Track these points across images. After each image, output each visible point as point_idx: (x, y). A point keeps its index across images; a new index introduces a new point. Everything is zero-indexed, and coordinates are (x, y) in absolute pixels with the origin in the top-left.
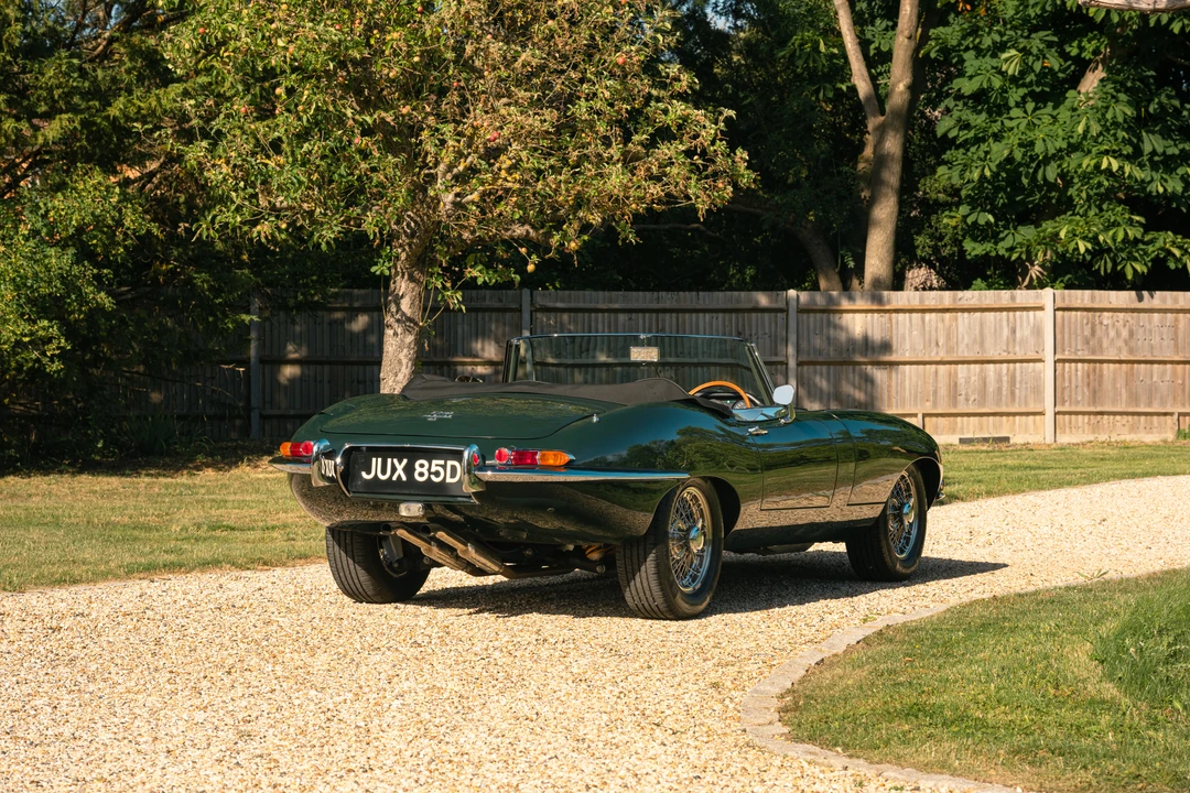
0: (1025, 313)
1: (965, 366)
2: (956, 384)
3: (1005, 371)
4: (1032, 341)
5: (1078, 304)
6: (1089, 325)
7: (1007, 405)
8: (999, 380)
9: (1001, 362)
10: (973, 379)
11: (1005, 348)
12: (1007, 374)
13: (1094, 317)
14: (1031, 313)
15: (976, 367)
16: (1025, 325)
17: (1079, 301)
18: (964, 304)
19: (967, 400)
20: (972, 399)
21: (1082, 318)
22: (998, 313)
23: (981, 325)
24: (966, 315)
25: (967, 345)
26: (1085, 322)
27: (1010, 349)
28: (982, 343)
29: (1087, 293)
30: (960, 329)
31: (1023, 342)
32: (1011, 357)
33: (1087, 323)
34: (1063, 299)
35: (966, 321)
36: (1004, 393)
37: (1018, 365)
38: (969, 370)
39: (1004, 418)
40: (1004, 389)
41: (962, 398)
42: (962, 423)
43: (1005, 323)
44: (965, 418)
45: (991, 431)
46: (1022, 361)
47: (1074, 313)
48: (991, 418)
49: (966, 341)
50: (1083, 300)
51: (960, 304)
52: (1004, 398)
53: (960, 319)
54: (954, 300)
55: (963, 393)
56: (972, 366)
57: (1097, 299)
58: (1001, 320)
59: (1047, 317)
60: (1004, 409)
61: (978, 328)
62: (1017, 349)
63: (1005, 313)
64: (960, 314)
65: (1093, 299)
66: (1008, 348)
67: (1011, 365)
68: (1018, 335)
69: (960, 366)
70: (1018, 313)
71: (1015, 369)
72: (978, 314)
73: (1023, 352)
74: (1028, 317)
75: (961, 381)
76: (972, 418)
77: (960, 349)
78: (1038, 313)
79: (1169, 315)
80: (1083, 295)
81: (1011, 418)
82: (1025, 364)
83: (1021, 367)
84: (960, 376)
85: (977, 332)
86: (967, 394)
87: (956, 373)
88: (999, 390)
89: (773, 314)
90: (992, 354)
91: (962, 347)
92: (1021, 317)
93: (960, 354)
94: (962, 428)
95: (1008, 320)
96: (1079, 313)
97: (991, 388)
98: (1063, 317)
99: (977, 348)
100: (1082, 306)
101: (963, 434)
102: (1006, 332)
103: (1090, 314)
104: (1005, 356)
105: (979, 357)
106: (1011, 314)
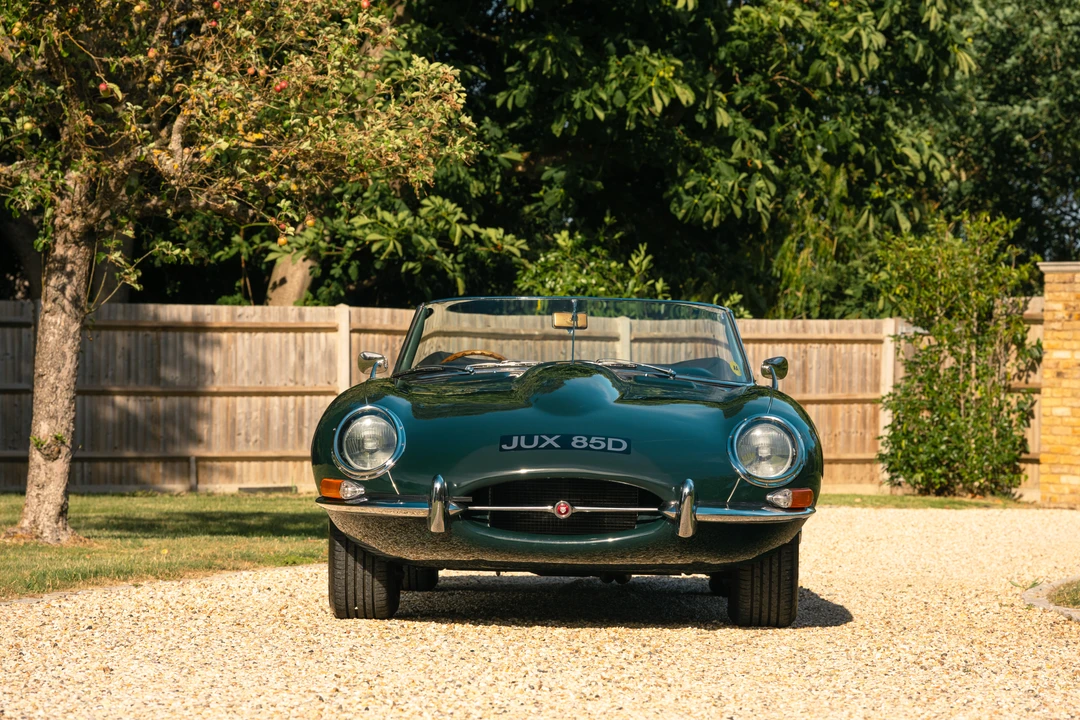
0: (315, 335)
1: (246, 398)
2: (234, 420)
3: (291, 406)
4: (323, 369)
5: (376, 325)
6: (389, 352)
7: (294, 448)
8: (285, 417)
9: (287, 394)
10: (254, 414)
11: (292, 377)
12: (294, 408)
13: (394, 341)
14: (323, 335)
15: (257, 401)
16: (315, 349)
17: (377, 322)
18: (245, 321)
19: (247, 441)
20: (253, 439)
21: (381, 342)
22: (284, 334)
23: (264, 348)
24: (246, 335)
25: (248, 373)
26: (384, 346)
27: (298, 379)
28: (265, 372)
29: (387, 311)
30: (240, 354)
31: (313, 371)
32: (299, 388)
33: (386, 349)
34: (359, 318)
35: (247, 343)
36: (291, 432)
37: (307, 398)
38: (250, 404)
39: (291, 464)
40: (291, 427)
41: (241, 438)
42: (242, 469)
43: (291, 347)
44: (245, 464)
45: (275, 479)
46: (311, 394)
47: (371, 336)
48: (275, 463)
49: (246, 368)
50: (381, 320)
51: (239, 322)
52: (290, 439)
53: (239, 343)
54: (233, 316)
55: (243, 432)
56: (254, 399)
57: (398, 320)
58: (287, 342)
59: (341, 341)
60: (290, 452)
61: (260, 352)
62: (306, 378)
63: (291, 334)
64: (239, 334)
65: (393, 318)
66: (295, 375)
67: (299, 398)
68: (307, 361)
69: (239, 399)
70: (307, 335)
71: (303, 404)
72: (260, 335)
73: (312, 383)
74: (318, 339)
75: (240, 417)
76: (253, 464)
77: (240, 378)
78: (331, 335)
79: (479, 340)
80: (382, 314)
81: (298, 463)
82: (315, 398)
83: (311, 401)
84: (239, 410)
85: (259, 357)
86: (247, 434)
87: (234, 406)
88: (285, 428)
89: (16, 330)
90: (277, 384)
91: (242, 375)
92: (311, 339)
93: (239, 384)
94: (241, 476)
95: (296, 343)
96: (377, 336)
97: (275, 427)
98: (359, 341)
99: (259, 377)
100: (381, 328)
101: (242, 482)
102: (293, 358)
103: (390, 337)
104: (291, 387)
105: (261, 387)
106: (299, 335)
